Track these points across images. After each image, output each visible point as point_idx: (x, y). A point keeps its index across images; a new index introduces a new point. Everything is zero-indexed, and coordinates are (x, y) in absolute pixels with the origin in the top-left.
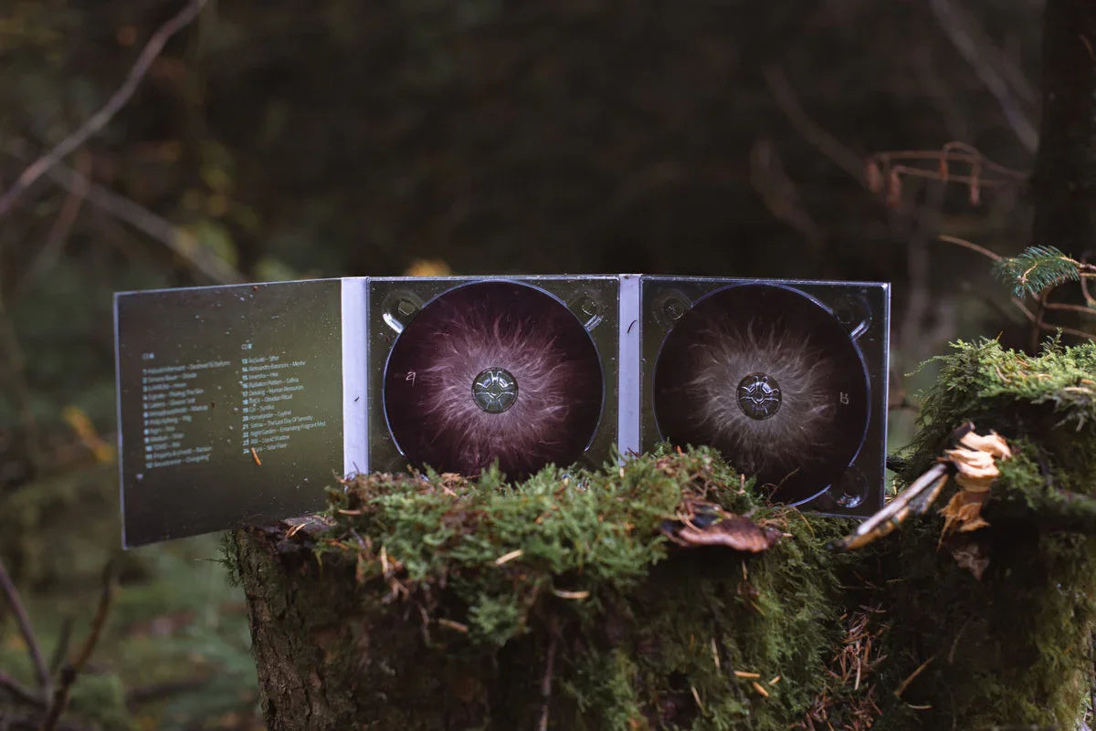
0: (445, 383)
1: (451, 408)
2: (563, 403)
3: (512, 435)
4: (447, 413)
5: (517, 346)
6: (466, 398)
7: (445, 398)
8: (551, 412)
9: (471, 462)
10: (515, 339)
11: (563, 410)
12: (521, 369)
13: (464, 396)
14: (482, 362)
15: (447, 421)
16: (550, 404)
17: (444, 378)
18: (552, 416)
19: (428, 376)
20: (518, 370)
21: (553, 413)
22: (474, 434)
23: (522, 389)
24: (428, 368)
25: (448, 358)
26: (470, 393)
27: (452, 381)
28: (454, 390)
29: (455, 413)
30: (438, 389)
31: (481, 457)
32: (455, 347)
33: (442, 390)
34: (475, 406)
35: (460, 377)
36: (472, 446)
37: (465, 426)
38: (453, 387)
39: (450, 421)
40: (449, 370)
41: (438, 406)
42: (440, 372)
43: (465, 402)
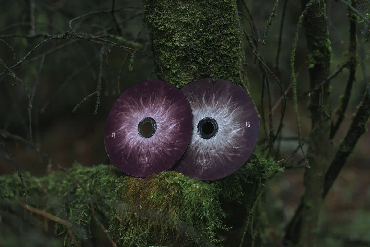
0: (127, 133)
1: (131, 142)
2: (176, 122)
3: (159, 144)
4: (130, 144)
5: (151, 105)
6: (136, 135)
7: (128, 138)
8: (172, 128)
9: (144, 162)
10: (150, 103)
11: (177, 125)
12: (155, 114)
13: (135, 135)
14: (139, 118)
15: (131, 148)
16: (171, 124)
17: (126, 130)
18: (173, 130)
19: (120, 132)
20: (154, 116)
21: (173, 128)
22: (143, 150)
23: (158, 123)
24: (119, 128)
25: (125, 122)
26: (137, 132)
27: (129, 130)
28: (131, 134)
29: (133, 143)
30: (124, 136)
31: (148, 159)
32: (128, 116)
33: (126, 136)
34: (141, 137)
35: (132, 128)
36: (143, 155)
37: (138, 148)
38: (130, 133)
39: (132, 147)
40: (127, 126)
41: (126, 143)
42: (124, 129)
43: (136, 137)
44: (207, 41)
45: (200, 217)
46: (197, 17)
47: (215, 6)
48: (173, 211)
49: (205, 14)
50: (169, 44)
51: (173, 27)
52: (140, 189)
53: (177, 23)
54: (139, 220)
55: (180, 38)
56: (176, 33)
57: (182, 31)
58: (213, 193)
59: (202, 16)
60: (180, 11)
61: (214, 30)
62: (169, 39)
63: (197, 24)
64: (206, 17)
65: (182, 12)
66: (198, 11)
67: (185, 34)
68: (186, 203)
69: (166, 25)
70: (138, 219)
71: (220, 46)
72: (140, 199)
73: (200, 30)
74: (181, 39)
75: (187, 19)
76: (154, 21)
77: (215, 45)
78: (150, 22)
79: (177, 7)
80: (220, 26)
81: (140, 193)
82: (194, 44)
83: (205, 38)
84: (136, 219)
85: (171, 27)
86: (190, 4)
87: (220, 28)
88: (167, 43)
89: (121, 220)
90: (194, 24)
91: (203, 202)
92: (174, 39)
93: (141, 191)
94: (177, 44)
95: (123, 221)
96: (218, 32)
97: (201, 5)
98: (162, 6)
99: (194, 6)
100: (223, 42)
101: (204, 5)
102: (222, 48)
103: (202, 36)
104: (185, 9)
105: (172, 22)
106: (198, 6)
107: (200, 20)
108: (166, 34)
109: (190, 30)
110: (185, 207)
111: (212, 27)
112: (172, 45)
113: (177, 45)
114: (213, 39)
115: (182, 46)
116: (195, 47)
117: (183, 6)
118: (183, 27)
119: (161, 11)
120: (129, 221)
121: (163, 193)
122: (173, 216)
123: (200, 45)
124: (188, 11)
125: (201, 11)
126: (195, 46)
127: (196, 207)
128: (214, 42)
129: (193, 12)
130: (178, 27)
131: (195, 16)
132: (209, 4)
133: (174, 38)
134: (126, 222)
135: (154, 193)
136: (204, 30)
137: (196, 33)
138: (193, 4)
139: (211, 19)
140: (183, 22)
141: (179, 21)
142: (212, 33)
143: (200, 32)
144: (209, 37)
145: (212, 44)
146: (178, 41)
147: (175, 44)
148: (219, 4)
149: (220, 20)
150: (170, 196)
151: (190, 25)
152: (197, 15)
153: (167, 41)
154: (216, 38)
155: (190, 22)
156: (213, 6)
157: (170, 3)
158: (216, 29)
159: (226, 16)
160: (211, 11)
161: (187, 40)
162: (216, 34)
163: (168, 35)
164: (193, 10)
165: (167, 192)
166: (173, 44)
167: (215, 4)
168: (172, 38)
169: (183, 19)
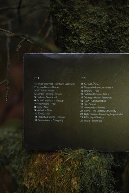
44: (110, 41)
45: (98, 185)
46: (104, 19)
47: (120, 10)
48: (75, 181)
49: (111, 17)
50: (76, 42)
51: (80, 27)
52: (46, 162)
53: (85, 24)
54: (45, 188)
55: (85, 37)
56: (83, 32)
57: (88, 31)
58: (108, 165)
59: (108, 18)
60: (89, 13)
61: (117, 32)
62: (75, 37)
63: (103, 26)
64: (112, 20)
65: (91, 14)
66: (105, 14)
67: (91, 34)
68: (86, 174)
69: (74, 25)
70: (43, 187)
71: (120, 46)
72: (46, 171)
73: (105, 32)
74: (87, 37)
75: (94, 21)
76: (62, 20)
77: (116, 45)
78: (58, 21)
79: (86, 10)
80: (122, 28)
81: (46, 165)
82: (98, 43)
83: (109, 38)
84: (42, 187)
85: (79, 27)
86: (99, 8)
87: (121, 30)
88: (73, 41)
89: (28, 187)
90: (100, 25)
91: (102, 173)
92: (80, 38)
93: (46, 163)
94: (83, 42)
95: (30, 188)
96: (120, 33)
97: (109, 8)
98: (72, 8)
99: (102, 10)
100: (123, 42)
101: (111, 9)
102: (121, 48)
103: (106, 36)
104: (93, 12)
105: (81, 23)
106: (105, 10)
107: (106, 23)
108: (73, 33)
109: (96, 30)
110: (85, 177)
111: (115, 29)
112: (77, 43)
113: (83, 44)
114: (115, 40)
115: (87, 45)
116: (98, 46)
117: (92, 9)
118: (90, 28)
119: (70, 11)
120: (36, 188)
121: (67, 166)
122: (75, 185)
123: (103, 44)
124: (96, 13)
125: (108, 14)
126: (99, 44)
127: (95, 177)
128: (115, 42)
129: (101, 14)
130: (85, 27)
131: (102, 18)
132: (116, 8)
133: (80, 36)
134: (33, 189)
135: (59, 166)
136: (108, 32)
137: (101, 33)
138: (101, 8)
139: (115, 22)
140: (91, 23)
141: (87, 22)
142: (115, 34)
143: (105, 33)
144: (112, 38)
145: (114, 44)
146: (84, 40)
147: (80, 42)
148: (124, 8)
149: (123, 23)
150: (73, 169)
151: (97, 26)
152: (104, 17)
153: (73, 39)
154: (117, 39)
155: (97, 24)
156: (118, 10)
157: (80, 5)
158: (119, 31)
159: (127, 20)
160: (116, 15)
161: (92, 40)
162: (118, 35)
163: (76, 34)
164: (101, 13)
165: (70, 166)
166: (79, 42)
167: (121, 8)
168: (78, 36)
169: (91, 20)
